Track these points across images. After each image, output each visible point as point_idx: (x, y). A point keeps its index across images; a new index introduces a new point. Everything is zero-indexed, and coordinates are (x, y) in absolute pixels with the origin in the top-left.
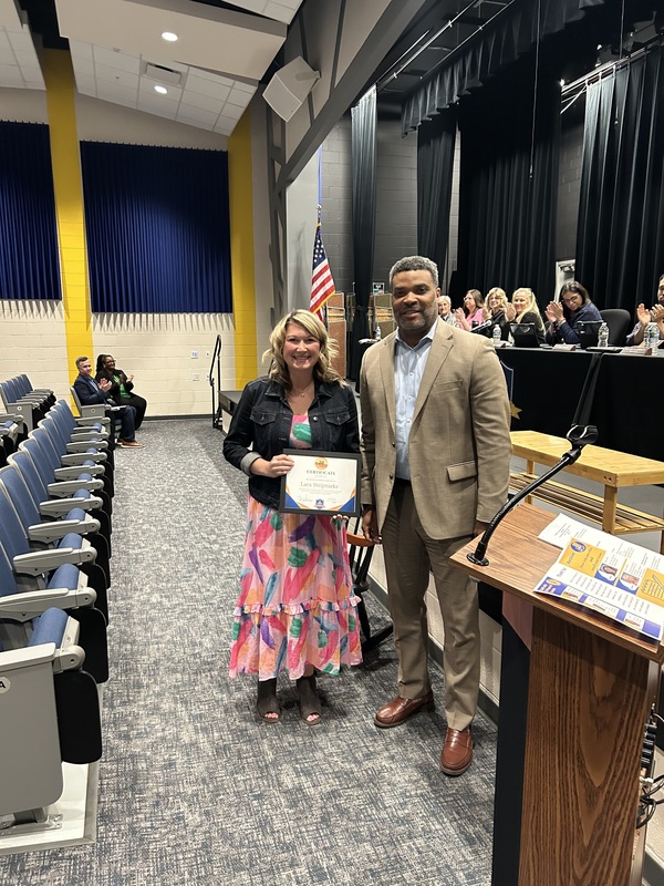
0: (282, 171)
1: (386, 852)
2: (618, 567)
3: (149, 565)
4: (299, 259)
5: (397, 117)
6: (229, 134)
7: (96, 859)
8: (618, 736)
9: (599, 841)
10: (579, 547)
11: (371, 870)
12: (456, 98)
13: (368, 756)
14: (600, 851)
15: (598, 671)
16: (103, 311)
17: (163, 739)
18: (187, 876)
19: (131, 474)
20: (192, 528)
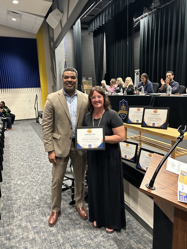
0: (53, 45)
3: (17, 170)
4: (60, 71)
5: (87, 29)
6: (36, 33)
10: (185, 174)
12: (104, 23)
13: (95, 237)
19: (11, 139)
20: (31, 156)
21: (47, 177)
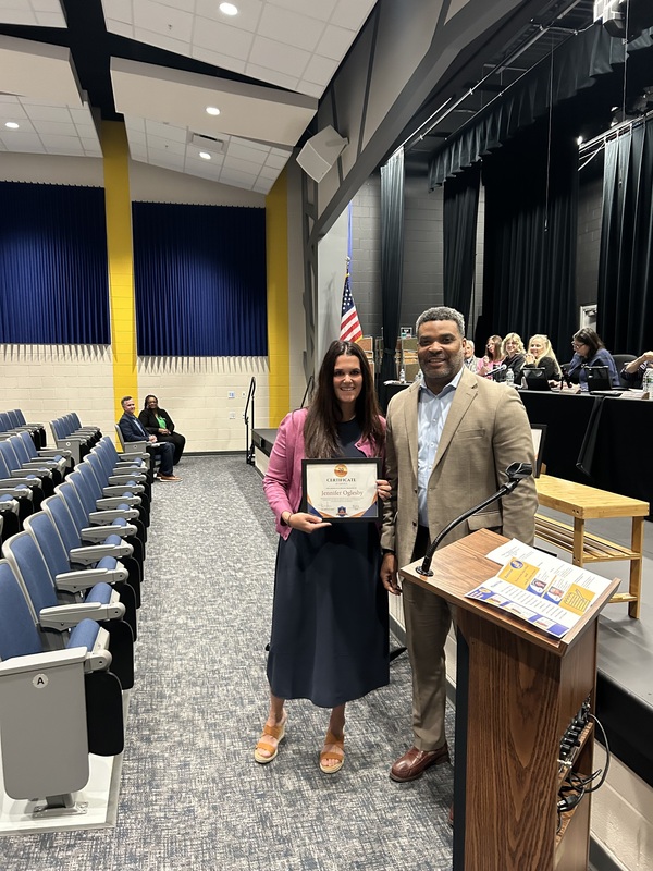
0: (314, 227)
1: (372, 848)
2: (548, 582)
3: (178, 590)
4: (329, 307)
5: (424, 174)
6: (267, 193)
7: (115, 841)
8: (539, 723)
9: (528, 816)
10: (517, 565)
11: (357, 862)
12: (478, 158)
13: (364, 765)
14: (529, 825)
15: (522, 666)
16: (148, 354)
17: (180, 743)
18: (193, 859)
19: (167, 506)
20: (220, 557)
21: (258, 615)
